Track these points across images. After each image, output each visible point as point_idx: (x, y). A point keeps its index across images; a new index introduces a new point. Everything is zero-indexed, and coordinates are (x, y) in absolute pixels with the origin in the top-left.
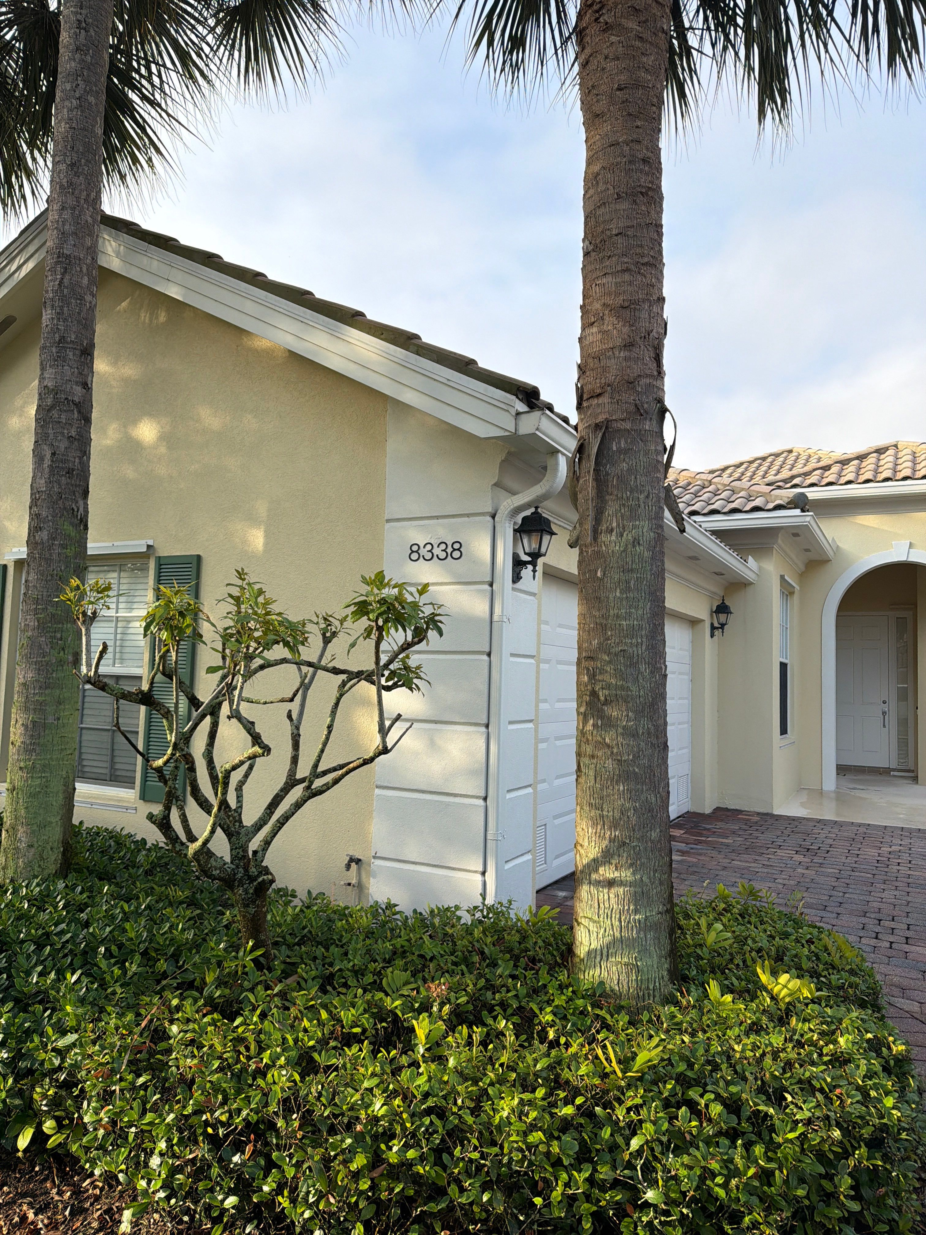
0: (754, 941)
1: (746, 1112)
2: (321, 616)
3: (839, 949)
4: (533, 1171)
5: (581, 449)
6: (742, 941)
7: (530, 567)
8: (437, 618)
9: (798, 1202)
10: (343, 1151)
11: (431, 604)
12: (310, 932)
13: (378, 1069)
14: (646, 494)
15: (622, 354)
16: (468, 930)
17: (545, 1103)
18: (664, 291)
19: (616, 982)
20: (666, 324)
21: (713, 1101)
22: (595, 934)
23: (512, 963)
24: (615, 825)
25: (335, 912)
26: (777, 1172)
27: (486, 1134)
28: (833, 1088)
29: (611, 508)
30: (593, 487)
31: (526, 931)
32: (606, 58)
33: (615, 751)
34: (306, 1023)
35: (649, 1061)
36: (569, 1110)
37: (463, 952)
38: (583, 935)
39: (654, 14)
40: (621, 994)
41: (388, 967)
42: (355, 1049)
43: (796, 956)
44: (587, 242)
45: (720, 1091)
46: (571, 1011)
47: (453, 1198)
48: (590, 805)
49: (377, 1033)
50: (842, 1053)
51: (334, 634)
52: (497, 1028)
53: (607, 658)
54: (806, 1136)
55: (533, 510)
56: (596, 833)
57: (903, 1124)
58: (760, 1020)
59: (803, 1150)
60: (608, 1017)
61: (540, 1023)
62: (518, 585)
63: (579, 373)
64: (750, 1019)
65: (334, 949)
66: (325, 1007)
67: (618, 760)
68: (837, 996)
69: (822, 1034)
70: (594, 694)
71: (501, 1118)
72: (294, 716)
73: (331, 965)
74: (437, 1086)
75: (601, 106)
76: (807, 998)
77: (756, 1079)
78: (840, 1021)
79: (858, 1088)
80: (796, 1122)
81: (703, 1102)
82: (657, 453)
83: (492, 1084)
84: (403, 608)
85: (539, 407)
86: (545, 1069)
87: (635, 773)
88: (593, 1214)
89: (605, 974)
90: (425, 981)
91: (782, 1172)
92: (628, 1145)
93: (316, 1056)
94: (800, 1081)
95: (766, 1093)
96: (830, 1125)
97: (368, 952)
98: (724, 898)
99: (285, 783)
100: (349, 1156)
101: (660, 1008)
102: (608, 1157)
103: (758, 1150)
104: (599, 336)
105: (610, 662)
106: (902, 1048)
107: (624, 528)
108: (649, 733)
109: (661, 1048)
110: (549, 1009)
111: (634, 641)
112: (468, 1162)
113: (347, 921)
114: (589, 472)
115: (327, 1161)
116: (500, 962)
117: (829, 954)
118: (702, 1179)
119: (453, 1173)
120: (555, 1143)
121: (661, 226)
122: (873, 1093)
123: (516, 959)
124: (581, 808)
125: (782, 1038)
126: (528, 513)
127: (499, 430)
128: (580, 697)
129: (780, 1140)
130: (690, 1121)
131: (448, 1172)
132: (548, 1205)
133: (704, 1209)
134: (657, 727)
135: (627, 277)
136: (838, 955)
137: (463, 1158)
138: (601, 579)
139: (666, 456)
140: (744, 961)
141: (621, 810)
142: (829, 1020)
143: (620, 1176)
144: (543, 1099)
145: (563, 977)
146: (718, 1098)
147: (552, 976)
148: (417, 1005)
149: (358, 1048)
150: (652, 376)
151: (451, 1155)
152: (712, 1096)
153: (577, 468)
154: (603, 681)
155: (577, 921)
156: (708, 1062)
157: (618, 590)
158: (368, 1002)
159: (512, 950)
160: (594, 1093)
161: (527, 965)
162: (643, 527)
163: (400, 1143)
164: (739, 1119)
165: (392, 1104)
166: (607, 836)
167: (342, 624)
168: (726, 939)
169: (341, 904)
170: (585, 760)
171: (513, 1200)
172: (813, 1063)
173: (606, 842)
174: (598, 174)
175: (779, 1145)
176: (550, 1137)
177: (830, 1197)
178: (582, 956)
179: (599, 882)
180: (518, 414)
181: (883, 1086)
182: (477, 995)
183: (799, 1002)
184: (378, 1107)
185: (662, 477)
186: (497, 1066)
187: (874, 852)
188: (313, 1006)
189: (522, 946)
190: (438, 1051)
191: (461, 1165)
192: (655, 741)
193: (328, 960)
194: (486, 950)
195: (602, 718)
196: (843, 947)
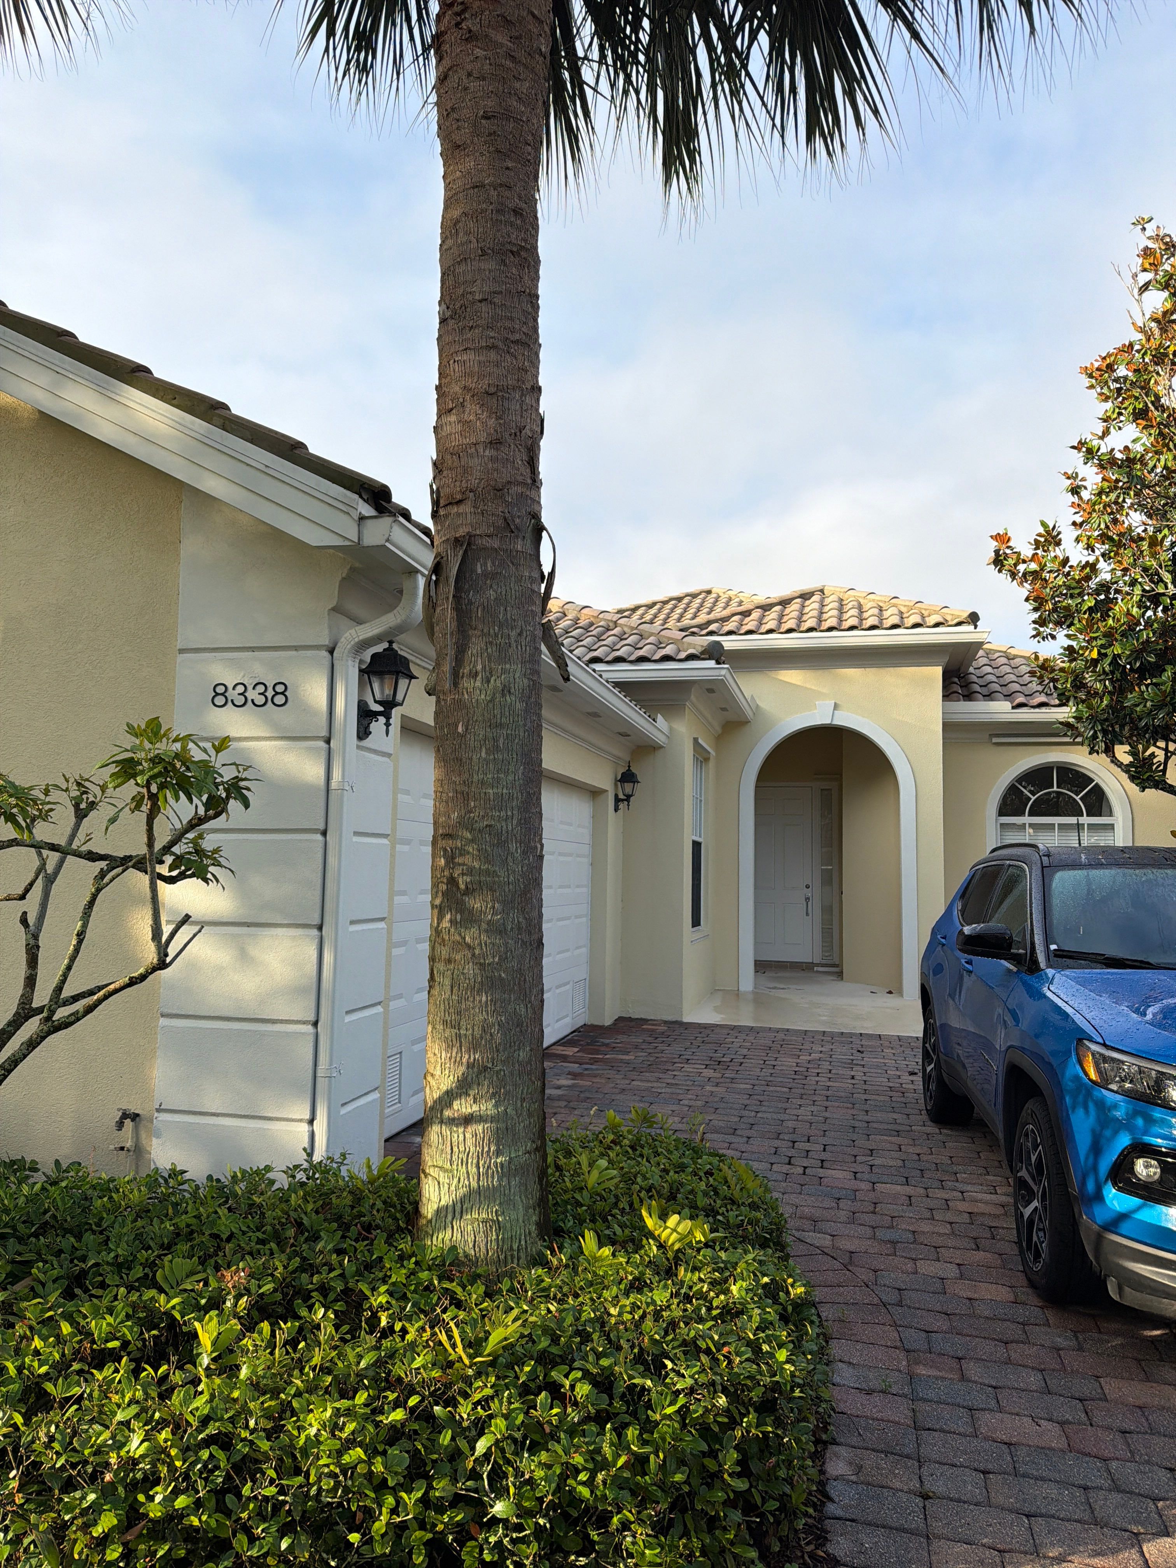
0: (645, 1178)
1: (620, 1388)
2: (72, 780)
3: (739, 1179)
4: (348, 1501)
5: (437, 568)
6: (629, 1179)
7: (382, 720)
8: (242, 784)
9: (677, 1490)
10: (84, 1512)
11: (234, 764)
12: (54, 1217)
13: (139, 1394)
14: (518, 631)
15: (487, 453)
16: (284, 1197)
17: (368, 1410)
18: (540, 379)
19: (471, 1245)
20: (542, 421)
21: (580, 1380)
22: (446, 1186)
23: (340, 1233)
24: (474, 1046)
25: (94, 1187)
26: (652, 1457)
27: (288, 1461)
28: (719, 1346)
29: (476, 646)
30: (452, 618)
31: (362, 1191)
32: (469, 75)
33: (477, 952)
34: (37, 1343)
35: (506, 1339)
36: (398, 1415)
37: (273, 1226)
38: (432, 1189)
39: (530, 30)
40: (477, 1259)
41: (166, 1255)
42: (108, 1371)
43: (692, 1191)
44: (444, 306)
45: (589, 1367)
46: (412, 1288)
47: (240, 1551)
48: (445, 1022)
49: (144, 1345)
50: (734, 1303)
51: (92, 805)
52: (313, 1320)
53: (469, 836)
54: (688, 1408)
55: (386, 645)
56: (450, 1058)
57: (797, 1380)
58: (644, 1274)
59: (684, 1426)
60: (459, 1290)
61: (371, 1308)
62: (366, 743)
63: (434, 471)
64: (631, 1273)
65: (88, 1237)
66: (69, 1317)
67: (481, 964)
68: (735, 1236)
69: (713, 1283)
70: (452, 881)
71: (308, 1438)
72: (31, 920)
73: (84, 1259)
74: (222, 1406)
75: (463, 135)
76: (700, 1242)
77: (632, 1347)
78: (735, 1265)
79: (749, 1343)
80: (677, 1393)
81: (567, 1383)
82: (532, 580)
83: (298, 1394)
84: (188, 769)
85: (390, 512)
86: (372, 1365)
87: (501, 979)
88: (427, 1544)
89: (457, 1236)
90: (217, 1268)
91: (658, 1456)
92: (473, 1449)
93: (49, 1387)
94: (684, 1343)
95: (644, 1363)
96: (715, 1392)
97: (139, 1237)
98: (614, 1128)
99: (17, 1014)
100: (92, 1517)
101: (525, 1272)
102: (447, 1468)
103: (631, 1433)
104: (459, 427)
105: (473, 841)
106: (800, 1290)
107: (491, 673)
108: (519, 929)
109: (520, 1322)
110: (383, 1289)
111: (503, 814)
112: (262, 1501)
113: (111, 1198)
114: (448, 598)
115: (60, 1530)
116: (322, 1234)
117: (729, 1187)
118: (563, 1478)
119: (240, 1518)
120: (379, 1459)
121: (537, 297)
122: (765, 1348)
123: (345, 1227)
124: (434, 1028)
125: (668, 1295)
126: (380, 648)
127: (341, 539)
128: (435, 885)
129: (658, 1417)
130: (551, 1408)
131: (234, 1518)
132: (368, 1541)
133: (566, 1515)
134: (529, 920)
135: (493, 355)
136: (738, 1187)
137: (255, 1497)
138: (463, 736)
139: (543, 586)
140: (631, 1205)
141: (483, 1027)
142: (722, 1265)
143: (462, 1489)
144: (366, 1405)
145: (405, 1245)
146: (587, 1375)
147: (391, 1245)
148: (203, 1302)
149: (112, 1368)
150: (524, 484)
151: (239, 1495)
152: (579, 1374)
153: (433, 593)
154: (464, 864)
155: (424, 1172)
156: (578, 1333)
157: (484, 750)
158: (134, 1306)
159: (341, 1217)
160: (432, 1389)
161: (360, 1234)
162: (515, 671)
163: (166, 1490)
164: (611, 1398)
165: (156, 1439)
166: (464, 1060)
167: (103, 792)
168: (612, 1178)
169: (104, 1176)
170: (440, 966)
171: (325, 1540)
172: (701, 1320)
173: (462, 1069)
174: (457, 221)
175: (657, 1424)
176: (372, 1451)
177: (712, 1478)
178: (430, 1216)
179: (454, 1119)
180: (362, 518)
181: (776, 1338)
182: (288, 1280)
183: (692, 1247)
184: (136, 1445)
185: (538, 610)
186: (307, 1370)
187: (791, 1062)
188: (51, 1318)
189: (354, 1211)
190: (228, 1360)
191: (251, 1506)
192: (526, 938)
193: (79, 1253)
194: (305, 1221)
195: (461, 912)
196: (744, 1177)
